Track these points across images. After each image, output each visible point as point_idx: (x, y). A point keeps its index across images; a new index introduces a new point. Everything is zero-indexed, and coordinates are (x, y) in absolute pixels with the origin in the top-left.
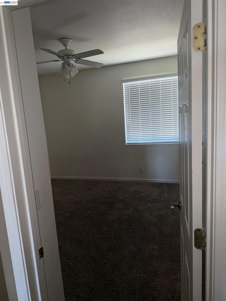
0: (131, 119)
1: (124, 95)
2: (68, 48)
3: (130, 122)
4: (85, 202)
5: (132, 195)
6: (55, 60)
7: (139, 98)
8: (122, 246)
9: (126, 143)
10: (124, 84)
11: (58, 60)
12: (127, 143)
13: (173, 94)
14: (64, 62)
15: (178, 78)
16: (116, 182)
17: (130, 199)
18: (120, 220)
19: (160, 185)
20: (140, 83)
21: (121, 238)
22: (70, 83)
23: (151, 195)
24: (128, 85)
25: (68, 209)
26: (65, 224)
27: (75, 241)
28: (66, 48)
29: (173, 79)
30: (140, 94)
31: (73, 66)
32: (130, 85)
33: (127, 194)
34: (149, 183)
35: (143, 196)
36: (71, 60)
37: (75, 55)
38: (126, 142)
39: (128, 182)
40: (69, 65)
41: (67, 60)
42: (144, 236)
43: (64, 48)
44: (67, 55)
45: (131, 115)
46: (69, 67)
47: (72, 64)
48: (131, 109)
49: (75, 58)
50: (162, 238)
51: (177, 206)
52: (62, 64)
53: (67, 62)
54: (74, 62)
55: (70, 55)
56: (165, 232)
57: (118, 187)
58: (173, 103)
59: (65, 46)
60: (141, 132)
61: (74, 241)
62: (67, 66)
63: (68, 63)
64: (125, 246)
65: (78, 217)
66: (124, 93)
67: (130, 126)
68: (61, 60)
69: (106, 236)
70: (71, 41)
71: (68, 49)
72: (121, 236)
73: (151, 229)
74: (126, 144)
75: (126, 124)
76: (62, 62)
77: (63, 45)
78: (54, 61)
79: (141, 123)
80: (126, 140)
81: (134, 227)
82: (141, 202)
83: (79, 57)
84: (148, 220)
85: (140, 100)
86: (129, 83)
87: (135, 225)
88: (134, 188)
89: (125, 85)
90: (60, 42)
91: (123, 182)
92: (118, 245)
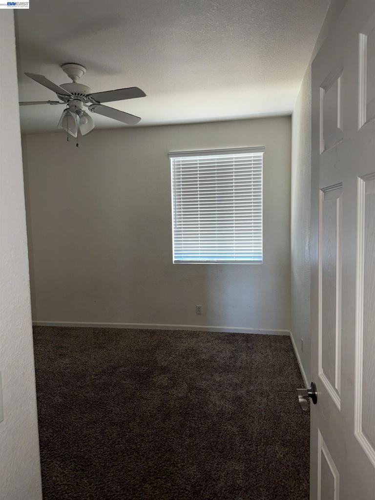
0: (182, 220)
1: (172, 177)
2: (78, 81)
3: (181, 225)
4: (94, 373)
5: (183, 358)
6: (51, 100)
7: (197, 184)
8: (171, 468)
9: (173, 261)
10: (172, 159)
11: (59, 102)
12: (175, 261)
13: (254, 182)
14: (68, 107)
15: (262, 155)
16: (153, 333)
17: (181, 365)
18: (165, 411)
19: (232, 338)
20: (200, 160)
21: (169, 451)
22: (77, 145)
23: (218, 357)
24: (179, 161)
25: (59, 388)
26: (52, 421)
27: (74, 461)
28: (74, 82)
29: (254, 157)
30: (200, 178)
31: (85, 115)
32: (182, 161)
33: (174, 356)
34: (213, 333)
35: (203, 359)
36: (82, 103)
37: (90, 95)
38: (174, 259)
39: (175, 331)
40: (78, 112)
41: (75, 103)
42: (213, 442)
43: (71, 81)
44: (75, 94)
45: (183, 211)
46: (77, 116)
47: (84, 112)
48: (183, 201)
49: (92, 102)
50: (248, 447)
51: (310, 395)
52: (65, 110)
53: (76, 106)
54: (87, 108)
55: (82, 94)
56: (252, 432)
57: (157, 341)
58: (254, 196)
59: (73, 78)
60: (199, 242)
61: (72, 460)
62: (75, 114)
63: (77, 109)
64: (178, 467)
65: (80, 405)
66: (172, 174)
67: (181, 231)
68: (63, 102)
69: (138, 446)
70: (85, 70)
71: (78, 83)
72: (168, 445)
73: (226, 428)
74: (174, 263)
75: (175, 228)
76: (65, 106)
77: (69, 76)
78: (49, 102)
79: (201, 227)
80: (174, 255)
81: (193, 425)
82: (202, 372)
83: (97, 100)
84: (218, 410)
85: (200, 188)
86: (181, 159)
87: (194, 420)
88: (187, 344)
89: (174, 162)
90: (64, 70)
91: (166, 332)
92: (165, 466)
